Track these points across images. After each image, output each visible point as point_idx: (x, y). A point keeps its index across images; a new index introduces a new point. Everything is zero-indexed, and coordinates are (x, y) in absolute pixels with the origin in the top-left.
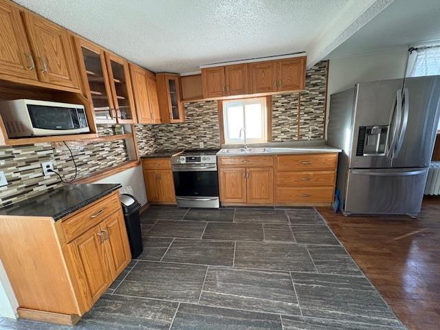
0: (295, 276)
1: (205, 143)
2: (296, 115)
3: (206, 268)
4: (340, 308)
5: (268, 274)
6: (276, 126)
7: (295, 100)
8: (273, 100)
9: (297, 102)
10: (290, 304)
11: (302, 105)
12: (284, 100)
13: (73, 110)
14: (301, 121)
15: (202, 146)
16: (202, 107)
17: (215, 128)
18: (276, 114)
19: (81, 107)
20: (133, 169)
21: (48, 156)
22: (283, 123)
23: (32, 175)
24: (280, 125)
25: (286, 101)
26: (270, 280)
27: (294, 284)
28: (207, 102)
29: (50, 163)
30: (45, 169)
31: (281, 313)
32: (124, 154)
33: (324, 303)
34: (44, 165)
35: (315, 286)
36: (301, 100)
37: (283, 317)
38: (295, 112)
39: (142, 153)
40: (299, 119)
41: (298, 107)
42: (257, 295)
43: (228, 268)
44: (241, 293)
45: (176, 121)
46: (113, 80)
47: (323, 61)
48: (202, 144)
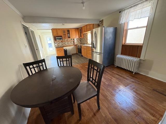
16: (85, 34)
17: (87, 39)
19: (61, 37)
23: (59, 45)
32: (73, 44)
39: (76, 44)
45: (81, 38)
46: (67, 33)
47: (102, 20)
48: (85, 43)
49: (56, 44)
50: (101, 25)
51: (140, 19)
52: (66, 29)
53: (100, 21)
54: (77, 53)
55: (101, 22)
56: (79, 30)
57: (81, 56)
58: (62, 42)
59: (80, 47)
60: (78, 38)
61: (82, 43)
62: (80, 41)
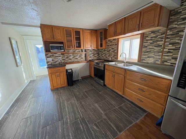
0: (83, 119)
1: (111, 58)
2: (161, 46)
3: (74, 97)
4: (74, 138)
5: (79, 111)
6: (145, 53)
7: (162, 34)
8: (145, 36)
9: (164, 35)
10: (69, 121)
11: (168, 38)
12: (153, 35)
13: (60, 46)
14: (165, 50)
15: (110, 59)
16: (112, 42)
17: (115, 51)
18: (146, 44)
19: (62, 45)
20: (85, 63)
21: (60, 56)
22: (150, 51)
23: (56, 60)
24: (147, 52)
25: (155, 35)
26: (77, 112)
27: (79, 119)
28: (114, 39)
29: (60, 58)
30: (59, 59)
31: (65, 119)
32: (85, 58)
33: (73, 131)
34: (59, 58)
35: (81, 126)
36: (168, 33)
37: (63, 121)
38: (161, 43)
39: (90, 59)
40: (164, 48)
41: (164, 40)
42: (69, 111)
43: (76, 101)
44: (68, 108)
45: (101, 48)
46: (75, 36)
48: (110, 58)
49: (50, 59)
52: (73, 29)
56: (99, 33)
58: (63, 54)
59: (102, 67)
60: (96, 48)
61: (100, 57)
62: (97, 53)
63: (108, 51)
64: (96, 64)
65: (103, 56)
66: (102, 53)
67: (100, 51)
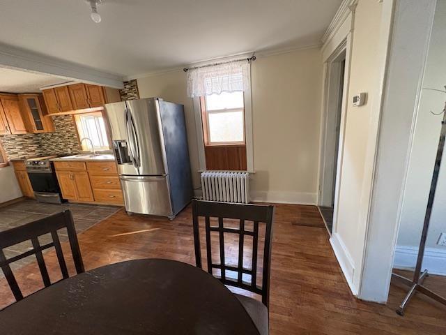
1: (71, 149)
15: (70, 152)
17: (74, 137)
39: (14, 157)
45: (40, 131)
47: (132, 81)
48: (69, 150)
50: (131, 94)
51: (233, 93)
53: (126, 83)
54: (31, 193)
55: (127, 86)
56: (26, 100)
57: (59, 200)
59: (47, 168)
60: (25, 133)
61: (45, 150)
62: (36, 144)
63: (60, 137)
64: (31, 166)
65: (53, 147)
66: (49, 142)
67: (43, 139)
